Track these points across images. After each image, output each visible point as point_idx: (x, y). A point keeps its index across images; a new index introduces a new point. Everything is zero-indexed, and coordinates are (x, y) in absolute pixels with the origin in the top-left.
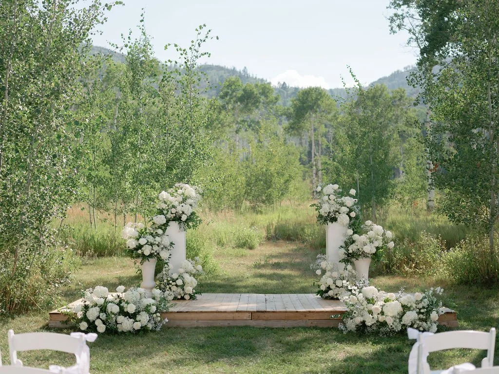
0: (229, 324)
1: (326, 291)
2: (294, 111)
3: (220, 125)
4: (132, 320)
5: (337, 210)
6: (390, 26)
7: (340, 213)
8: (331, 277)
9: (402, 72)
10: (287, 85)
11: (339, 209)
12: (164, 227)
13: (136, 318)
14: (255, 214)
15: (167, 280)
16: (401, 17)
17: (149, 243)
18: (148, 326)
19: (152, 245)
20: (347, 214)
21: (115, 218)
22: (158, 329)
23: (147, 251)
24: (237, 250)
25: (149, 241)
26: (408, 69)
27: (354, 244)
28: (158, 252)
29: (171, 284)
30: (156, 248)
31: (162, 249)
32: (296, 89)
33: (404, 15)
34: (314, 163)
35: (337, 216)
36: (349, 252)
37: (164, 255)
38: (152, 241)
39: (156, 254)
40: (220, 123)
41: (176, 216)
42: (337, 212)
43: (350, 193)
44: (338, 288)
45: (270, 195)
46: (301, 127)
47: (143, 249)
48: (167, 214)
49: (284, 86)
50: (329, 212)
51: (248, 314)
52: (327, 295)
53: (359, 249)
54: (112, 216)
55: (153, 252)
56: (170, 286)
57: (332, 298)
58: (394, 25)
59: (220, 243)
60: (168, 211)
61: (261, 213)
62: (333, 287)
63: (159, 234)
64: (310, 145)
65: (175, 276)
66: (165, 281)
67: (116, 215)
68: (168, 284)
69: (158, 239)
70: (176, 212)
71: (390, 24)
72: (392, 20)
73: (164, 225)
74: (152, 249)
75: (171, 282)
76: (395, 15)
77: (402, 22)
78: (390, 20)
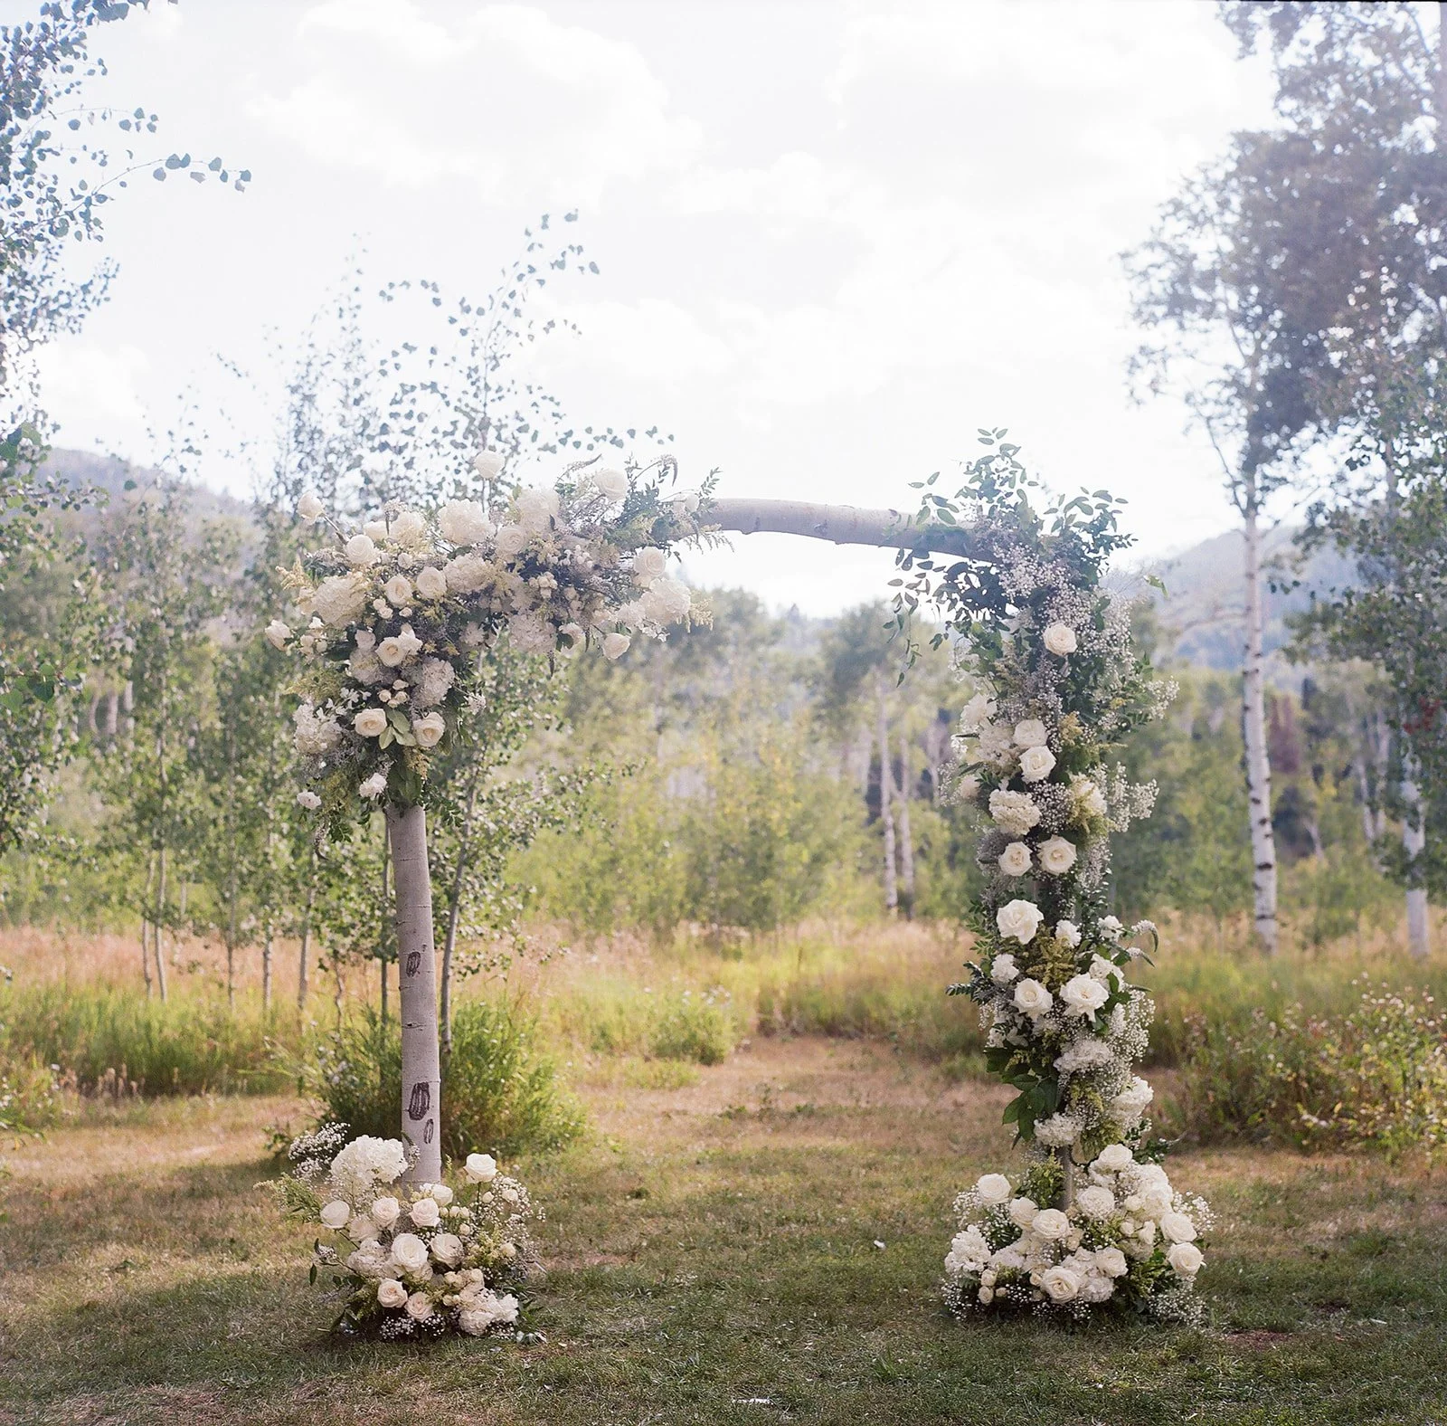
2: (828, 667)
3: (607, 711)
6: (1127, 383)
10: (803, 612)
14: (718, 959)
16: (1159, 357)
21: (230, 958)
24: (659, 1065)
33: (1168, 351)
34: (890, 821)
40: (608, 704)
45: (766, 900)
46: (849, 714)
49: (793, 615)
54: (219, 951)
58: (1141, 381)
59: (604, 1042)
61: (738, 955)
64: (876, 769)
67: (230, 950)
71: (1125, 377)
72: (1133, 366)
76: (1142, 349)
77: (1162, 372)
78: (1127, 367)
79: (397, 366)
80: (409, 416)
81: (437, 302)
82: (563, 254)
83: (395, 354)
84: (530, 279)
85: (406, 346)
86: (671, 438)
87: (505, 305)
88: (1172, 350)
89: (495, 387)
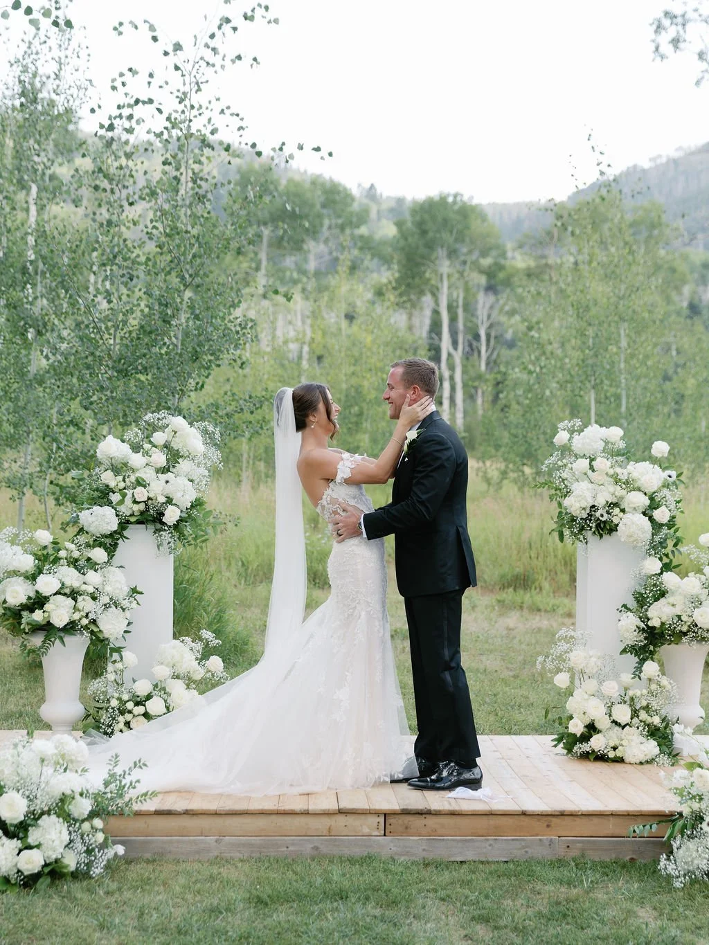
0: (316, 848)
1: (585, 738)
4: (15, 844)
5: (615, 500)
6: (653, 41)
7: (623, 511)
8: (598, 694)
9: (644, 171)
10: (379, 191)
11: (622, 498)
12: (110, 542)
13: (26, 836)
15: (119, 699)
16: (679, 20)
17: (67, 591)
18: (66, 861)
19: (74, 594)
20: (644, 514)
22: (96, 871)
23: (60, 612)
25: (68, 583)
26: (659, 161)
27: (662, 600)
28: (91, 616)
29: (130, 712)
30: (85, 604)
31: (106, 606)
32: (400, 201)
33: (687, 16)
35: (615, 520)
36: (650, 624)
37: (111, 625)
38: (76, 584)
39: (85, 622)
41: (147, 510)
42: (616, 505)
43: (653, 452)
44: (617, 728)
47: (47, 607)
48: (121, 502)
49: (371, 193)
50: (593, 506)
51: (374, 820)
52: (585, 747)
53: (679, 617)
55: (76, 616)
56: (128, 717)
57: (601, 758)
58: (665, 39)
60: (124, 496)
62: (603, 723)
63: (96, 564)
65: (142, 688)
66: (114, 703)
68: (122, 712)
69: (93, 577)
70: (149, 498)
71: (653, 36)
72: (659, 27)
73: (111, 535)
74: (75, 608)
75: (130, 705)
76: (666, 14)
77: (682, 32)
78: (654, 27)
79: (124, 84)
80: (130, 117)
81: (155, 39)
82: (253, 10)
83: (122, 75)
84: (227, 28)
85: (130, 70)
86: (330, 154)
87: (207, 46)
88: (690, 15)
89: (197, 106)
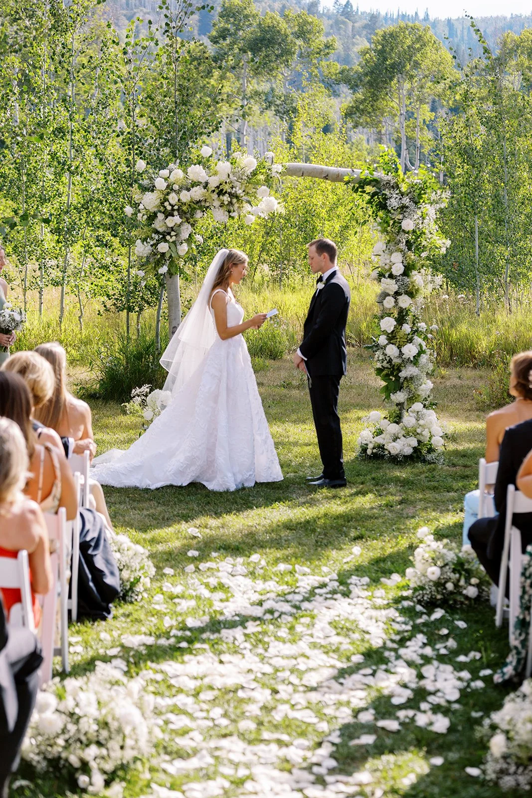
46: (379, 108)
54: (19, 290)
67: (25, 290)
